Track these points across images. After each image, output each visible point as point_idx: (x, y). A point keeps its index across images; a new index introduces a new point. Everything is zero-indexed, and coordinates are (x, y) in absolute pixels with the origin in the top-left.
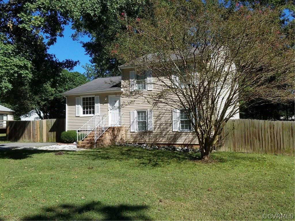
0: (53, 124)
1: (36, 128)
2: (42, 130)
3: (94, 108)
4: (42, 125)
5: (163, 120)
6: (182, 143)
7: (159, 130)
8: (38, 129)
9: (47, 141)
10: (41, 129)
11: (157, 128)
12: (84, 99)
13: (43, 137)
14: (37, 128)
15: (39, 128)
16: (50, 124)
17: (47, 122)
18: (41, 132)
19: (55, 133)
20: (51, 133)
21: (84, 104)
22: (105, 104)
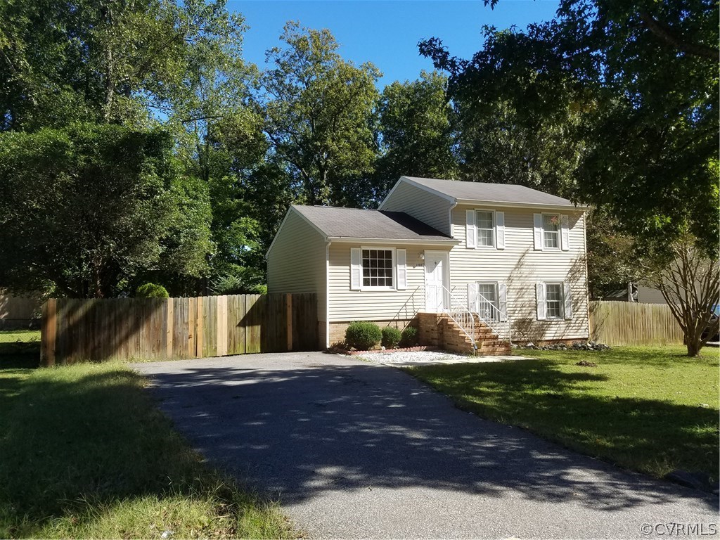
0: (249, 308)
1: (191, 318)
2: (213, 323)
3: (390, 273)
4: (213, 311)
5: (526, 298)
6: (551, 338)
7: (520, 315)
8: (200, 321)
9: (229, 351)
10: (210, 320)
11: (517, 312)
12: (365, 253)
13: (216, 343)
14: (196, 317)
15: (205, 317)
16: (241, 307)
17: (229, 301)
18: (210, 327)
19: (258, 329)
20: (242, 329)
21: (365, 264)
22: (416, 268)
